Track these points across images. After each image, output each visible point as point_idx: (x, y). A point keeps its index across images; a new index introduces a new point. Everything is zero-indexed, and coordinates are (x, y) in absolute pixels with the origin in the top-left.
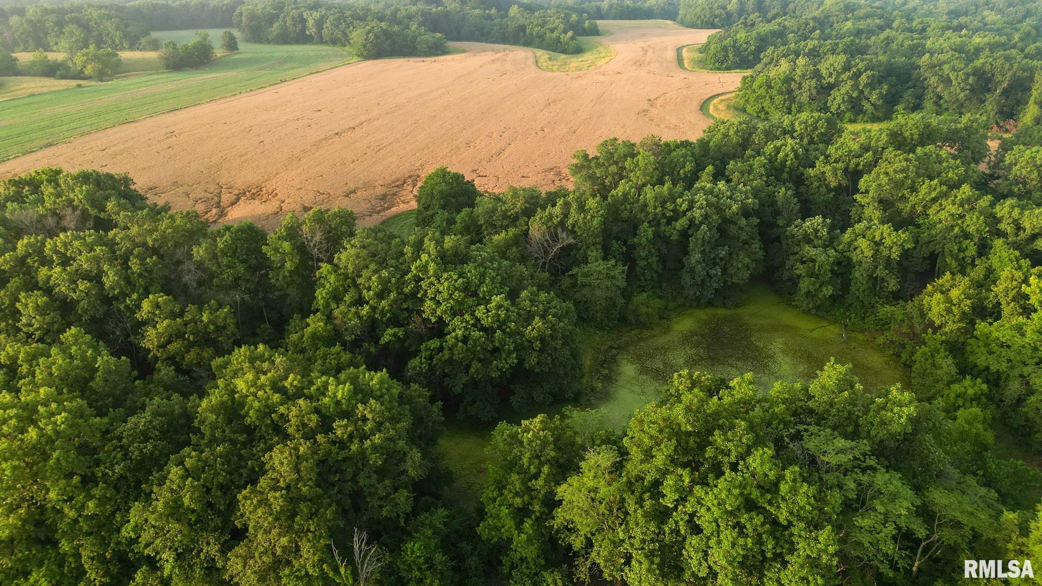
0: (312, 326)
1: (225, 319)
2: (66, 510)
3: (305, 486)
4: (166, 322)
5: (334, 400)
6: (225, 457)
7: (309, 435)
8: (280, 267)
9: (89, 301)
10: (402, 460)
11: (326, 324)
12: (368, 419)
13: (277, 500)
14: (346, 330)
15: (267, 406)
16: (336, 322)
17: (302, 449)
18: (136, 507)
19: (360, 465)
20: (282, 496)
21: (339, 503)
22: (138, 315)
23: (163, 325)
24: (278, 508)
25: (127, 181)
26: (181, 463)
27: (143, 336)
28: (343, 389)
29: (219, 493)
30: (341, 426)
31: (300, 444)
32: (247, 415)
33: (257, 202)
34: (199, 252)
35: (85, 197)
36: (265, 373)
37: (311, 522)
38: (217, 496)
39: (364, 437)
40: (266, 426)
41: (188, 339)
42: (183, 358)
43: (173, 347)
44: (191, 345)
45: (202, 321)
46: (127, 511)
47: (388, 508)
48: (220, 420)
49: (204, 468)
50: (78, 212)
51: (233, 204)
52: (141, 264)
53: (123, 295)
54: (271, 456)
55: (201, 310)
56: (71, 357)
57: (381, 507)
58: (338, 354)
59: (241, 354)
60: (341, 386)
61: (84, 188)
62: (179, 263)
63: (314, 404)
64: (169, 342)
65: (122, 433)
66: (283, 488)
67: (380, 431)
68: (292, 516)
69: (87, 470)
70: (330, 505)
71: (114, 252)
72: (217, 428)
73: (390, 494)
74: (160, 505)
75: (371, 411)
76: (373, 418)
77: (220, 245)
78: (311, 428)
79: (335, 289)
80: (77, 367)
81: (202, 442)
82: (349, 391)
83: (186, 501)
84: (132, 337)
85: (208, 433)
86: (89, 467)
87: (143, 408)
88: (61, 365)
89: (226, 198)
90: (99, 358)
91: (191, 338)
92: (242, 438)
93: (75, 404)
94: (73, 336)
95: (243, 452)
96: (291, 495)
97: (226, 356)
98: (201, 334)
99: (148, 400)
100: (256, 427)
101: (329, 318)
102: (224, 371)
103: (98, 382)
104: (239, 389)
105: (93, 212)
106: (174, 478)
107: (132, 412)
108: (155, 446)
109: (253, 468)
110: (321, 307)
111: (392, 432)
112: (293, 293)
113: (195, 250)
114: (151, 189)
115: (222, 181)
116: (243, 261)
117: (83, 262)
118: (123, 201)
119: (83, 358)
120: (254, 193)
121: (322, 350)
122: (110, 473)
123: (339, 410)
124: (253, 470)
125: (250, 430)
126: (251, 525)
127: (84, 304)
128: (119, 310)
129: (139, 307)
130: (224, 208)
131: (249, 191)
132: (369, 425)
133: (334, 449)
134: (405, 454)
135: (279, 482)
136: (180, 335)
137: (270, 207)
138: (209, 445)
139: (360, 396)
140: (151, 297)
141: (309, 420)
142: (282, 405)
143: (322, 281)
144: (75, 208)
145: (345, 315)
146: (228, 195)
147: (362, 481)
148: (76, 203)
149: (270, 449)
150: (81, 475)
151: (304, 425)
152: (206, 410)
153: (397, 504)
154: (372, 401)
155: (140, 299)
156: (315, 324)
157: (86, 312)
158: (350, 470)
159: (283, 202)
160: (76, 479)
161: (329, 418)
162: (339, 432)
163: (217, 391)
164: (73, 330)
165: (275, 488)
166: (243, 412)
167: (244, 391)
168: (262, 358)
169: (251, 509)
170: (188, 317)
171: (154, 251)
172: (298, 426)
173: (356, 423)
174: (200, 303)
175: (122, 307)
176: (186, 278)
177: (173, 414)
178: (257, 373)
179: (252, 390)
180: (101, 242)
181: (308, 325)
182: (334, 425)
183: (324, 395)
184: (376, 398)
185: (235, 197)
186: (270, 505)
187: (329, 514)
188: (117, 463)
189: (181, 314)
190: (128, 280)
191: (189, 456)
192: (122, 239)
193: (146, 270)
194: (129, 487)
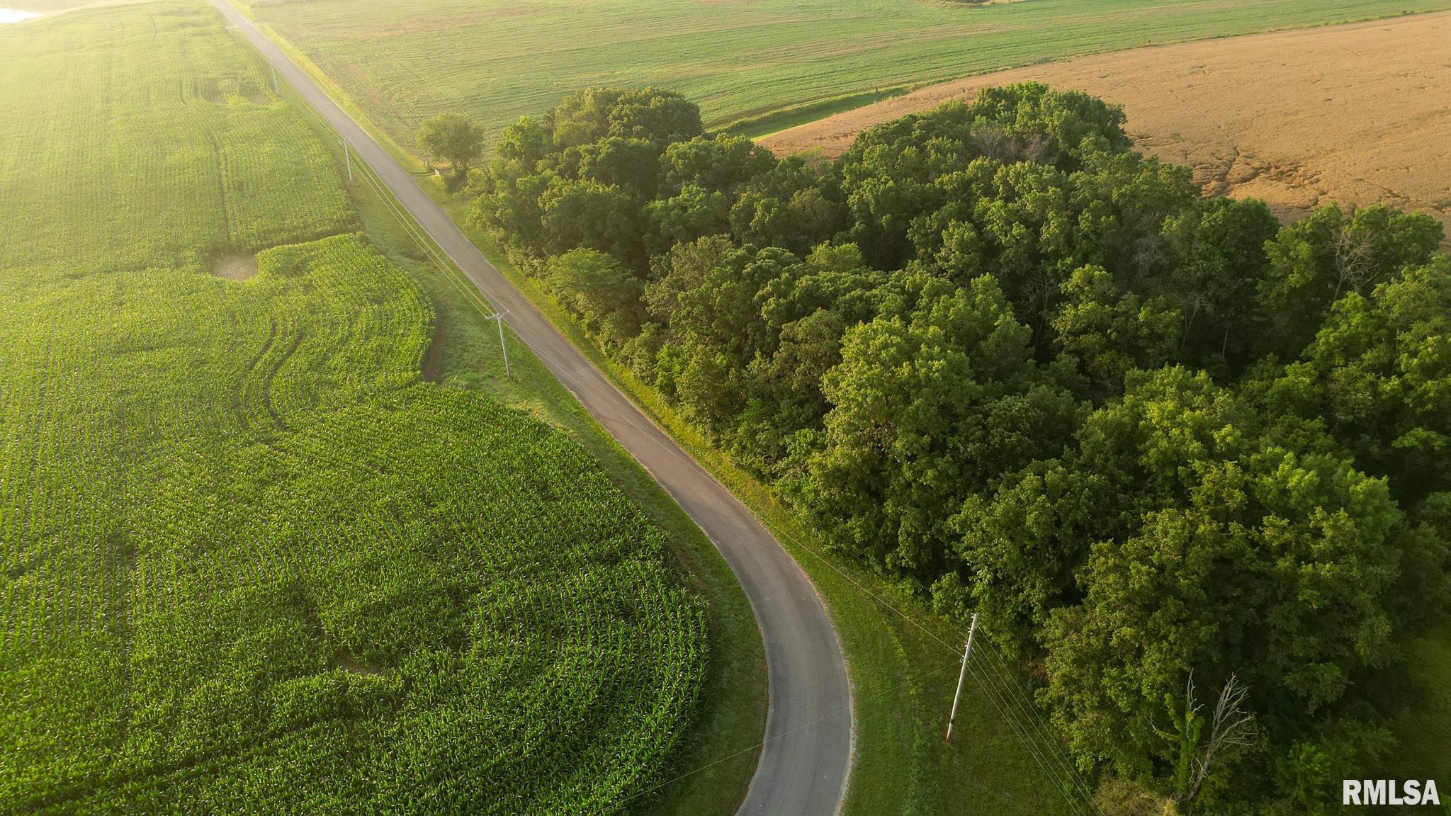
0: (1291, 377)
1: (1167, 326)
2: (905, 468)
3: (1185, 578)
4: (1091, 305)
5: (1281, 486)
6: (1096, 492)
7: (1222, 516)
8: (1278, 279)
9: (1017, 251)
10: (1355, 623)
11: (1313, 384)
12: (1324, 537)
13: (1140, 576)
14: (1344, 403)
15: (1177, 452)
16: (1332, 386)
17: (1202, 528)
18: (973, 499)
19: (1280, 594)
20: (1149, 573)
21: (1224, 626)
22: (1062, 286)
23: (1086, 307)
24: (1137, 586)
25: (1117, 115)
26: (1041, 474)
27: (1057, 313)
28: (1302, 477)
29: (1070, 532)
30: (1275, 526)
31: (1203, 521)
32: (1145, 451)
33: (1282, 185)
34: (1172, 225)
35: (1061, 127)
36: (1193, 410)
37: (1173, 628)
38: (1066, 535)
39: (1304, 557)
40: (1165, 478)
41: (1108, 337)
42: (1093, 357)
43: (1086, 340)
44: (1110, 345)
45: (1136, 319)
46: (962, 500)
47: (1298, 677)
48: (1108, 443)
49: (1065, 491)
50: (1046, 143)
51: (1244, 180)
52: (1092, 222)
53: (1058, 255)
54: (1155, 518)
55: (1140, 304)
56: (974, 306)
57: (1286, 671)
58: (1313, 432)
59: (1171, 374)
60: (1300, 471)
61: (1065, 113)
62: (1140, 235)
63: (1247, 477)
64: (1085, 331)
65: (991, 410)
66: (1153, 565)
67: (1336, 562)
68: (1150, 608)
69: (940, 435)
70: (1210, 623)
71: (1067, 198)
72: (1100, 452)
73: (1310, 660)
74: (999, 509)
75: (1335, 527)
76: (1333, 538)
77: (1205, 224)
78: (1228, 507)
79: (1352, 337)
80: (975, 320)
81: (1075, 460)
82: (1311, 482)
83: (1029, 520)
84: (1045, 311)
85: (1086, 453)
86: (944, 433)
87: (1025, 392)
88: (960, 310)
89: (1238, 170)
90: (1002, 317)
91: (1113, 336)
92: (1126, 478)
93: (957, 356)
94: (984, 284)
95: (1120, 495)
96: (1161, 579)
97: (1149, 371)
98: (1127, 336)
99: (1034, 384)
100: (1149, 474)
101: (1323, 376)
102: (1138, 388)
103: (988, 344)
104: (1148, 416)
105: (1062, 145)
106: (1027, 486)
107: (1011, 391)
108: (1019, 441)
109: (1125, 522)
110: (1317, 357)
111: (1355, 573)
112: (1282, 322)
113: (1167, 221)
114: (1142, 137)
115: (1242, 145)
116: (1226, 255)
117: (1028, 202)
118: (1103, 139)
119: (985, 312)
120: (1283, 172)
121: (1291, 417)
122: (962, 448)
123: (1282, 504)
124: (1123, 525)
125: (1141, 475)
126: (1093, 589)
127: (1009, 252)
128: (1044, 273)
129: (1068, 275)
130: (1229, 184)
131: (1277, 167)
132: (1322, 545)
133: (1250, 553)
134: (1362, 616)
135: (1152, 554)
136: (1101, 328)
137: (1298, 197)
138: (1083, 467)
139: (1325, 499)
140: (1087, 266)
141: (1230, 496)
142: (1199, 459)
143: (1337, 318)
144: (1044, 136)
145: (1352, 380)
146: (1242, 167)
147: (1273, 616)
148: (1047, 130)
149: (1158, 509)
150: (932, 438)
151: (1220, 500)
152: (1096, 423)
153: (1315, 679)
154: (1342, 513)
155: (1073, 267)
156: (1297, 376)
157: (1007, 264)
158: (1261, 593)
159: (1323, 193)
160: (926, 439)
161: (1261, 507)
162: (1268, 533)
163: (1119, 407)
164: (987, 277)
165: (1143, 560)
166: (1141, 448)
167: (1154, 421)
168: (1197, 390)
169: (1103, 569)
170: (1121, 307)
171: (1116, 210)
172: (1209, 497)
173: (1302, 532)
174: (1144, 295)
175: (1049, 269)
176: (1141, 257)
177: (1054, 414)
178: (1182, 406)
179: (1166, 423)
180: (1057, 182)
181: (1285, 375)
182: (1265, 518)
183: (1268, 472)
184: (1352, 515)
185: (1251, 171)
186: (1127, 578)
187: (1204, 631)
188: (972, 441)
189: (1113, 302)
190: (1069, 240)
191: (1054, 469)
192: (1083, 183)
193: (1095, 232)
194: (974, 475)
